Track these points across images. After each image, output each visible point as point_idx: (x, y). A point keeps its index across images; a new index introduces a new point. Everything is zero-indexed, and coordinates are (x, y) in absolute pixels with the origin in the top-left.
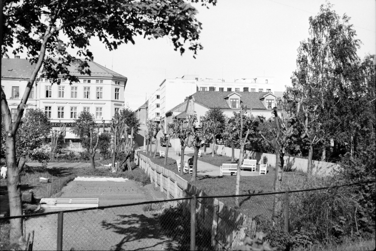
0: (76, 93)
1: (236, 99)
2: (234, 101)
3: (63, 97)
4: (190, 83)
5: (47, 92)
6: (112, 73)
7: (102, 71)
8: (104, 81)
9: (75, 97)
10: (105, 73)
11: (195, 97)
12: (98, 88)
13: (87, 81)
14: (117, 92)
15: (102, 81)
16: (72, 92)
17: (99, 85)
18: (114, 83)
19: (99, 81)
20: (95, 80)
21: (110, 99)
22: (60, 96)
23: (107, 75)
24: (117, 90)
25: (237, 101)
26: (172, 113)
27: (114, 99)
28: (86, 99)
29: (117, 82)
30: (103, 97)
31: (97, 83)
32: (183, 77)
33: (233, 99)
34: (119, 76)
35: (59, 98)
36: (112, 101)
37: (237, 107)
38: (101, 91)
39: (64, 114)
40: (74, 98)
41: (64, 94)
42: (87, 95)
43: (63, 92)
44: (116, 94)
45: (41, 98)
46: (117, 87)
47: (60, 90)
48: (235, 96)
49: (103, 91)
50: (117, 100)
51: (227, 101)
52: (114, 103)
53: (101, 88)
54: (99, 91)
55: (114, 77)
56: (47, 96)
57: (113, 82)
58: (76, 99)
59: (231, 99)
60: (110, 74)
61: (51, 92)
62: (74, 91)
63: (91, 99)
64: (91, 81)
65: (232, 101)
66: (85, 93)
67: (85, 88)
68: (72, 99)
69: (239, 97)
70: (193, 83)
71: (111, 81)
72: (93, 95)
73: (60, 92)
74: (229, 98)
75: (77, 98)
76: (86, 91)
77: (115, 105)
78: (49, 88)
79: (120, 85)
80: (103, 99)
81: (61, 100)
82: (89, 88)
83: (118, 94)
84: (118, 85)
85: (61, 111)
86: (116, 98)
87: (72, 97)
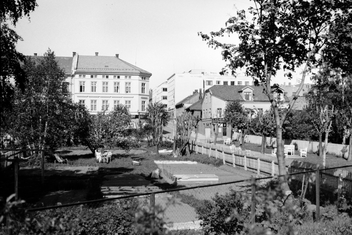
0: (107, 87)
1: (249, 92)
2: (248, 94)
3: (95, 91)
4: (198, 77)
5: (81, 87)
6: (139, 69)
7: (129, 67)
8: (132, 77)
9: (106, 91)
10: (133, 70)
11: (212, 91)
12: (126, 83)
13: (117, 77)
14: (143, 87)
15: (130, 77)
16: (104, 87)
17: (128, 80)
18: (141, 79)
19: (128, 77)
20: (124, 76)
21: (138, 93)
22: (92, 91)
23: (134, 71)
24: (143, 84)
25: (250, 94)
26: (183, 105)
27: (141, 93)
28: (116, 93)
29: (144, 78)
30: (131, 91)
31: (126, 79)
32: (191, 71)
33: (246, 92)
34: (144, 72)
35: (92, 93)
36: (140, 95)
37: (250, 99)
38: (129, 86)
39: (97, 106)
40: (105, 93)
41: (96, 88)
42: (117, 89)
43: (95, 87)
44: (142, 88)
45: (76, 92)
46: (144, 82)
47: (93, 85)
48: (248, 90)
49: (131, 86)
50: (143, 94)
51: (241, 94)
52: (141, 96)
53: (130, 83)
54: (128, 86)
55: (141, 73)
56: (81, 91)
57: (140, 77)
58: (106, 93)
59: (244, 92)
60: (137, 71)
61: (84, 87)
62: (105, 86)
63: (120, 93)
64: (120, 77)
65: (245, 94)
66: (115, 87)
67: (115, 83)
68: (104, 93)
69: (252, 91)
70: (200, 77)
71: (138, 76)
72: (122, 90)
73: (92, 87)
74: (243, 92)
75: (108, 92)
76: (116, 86)
77: (142, 98)
78: (82, 83)
79: (146, 80)
80: (132, 93)
81: (93, 94)
82: (118, 83)
83: (144, 88)
84: (144, 80)
85: (94, 104)
86: (142, 92)
87: (104, 91)
